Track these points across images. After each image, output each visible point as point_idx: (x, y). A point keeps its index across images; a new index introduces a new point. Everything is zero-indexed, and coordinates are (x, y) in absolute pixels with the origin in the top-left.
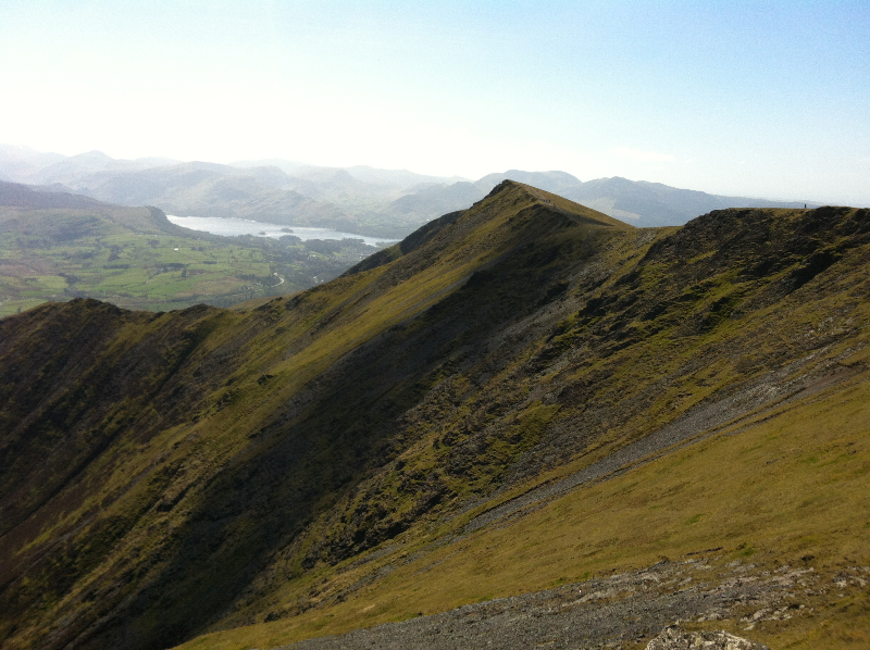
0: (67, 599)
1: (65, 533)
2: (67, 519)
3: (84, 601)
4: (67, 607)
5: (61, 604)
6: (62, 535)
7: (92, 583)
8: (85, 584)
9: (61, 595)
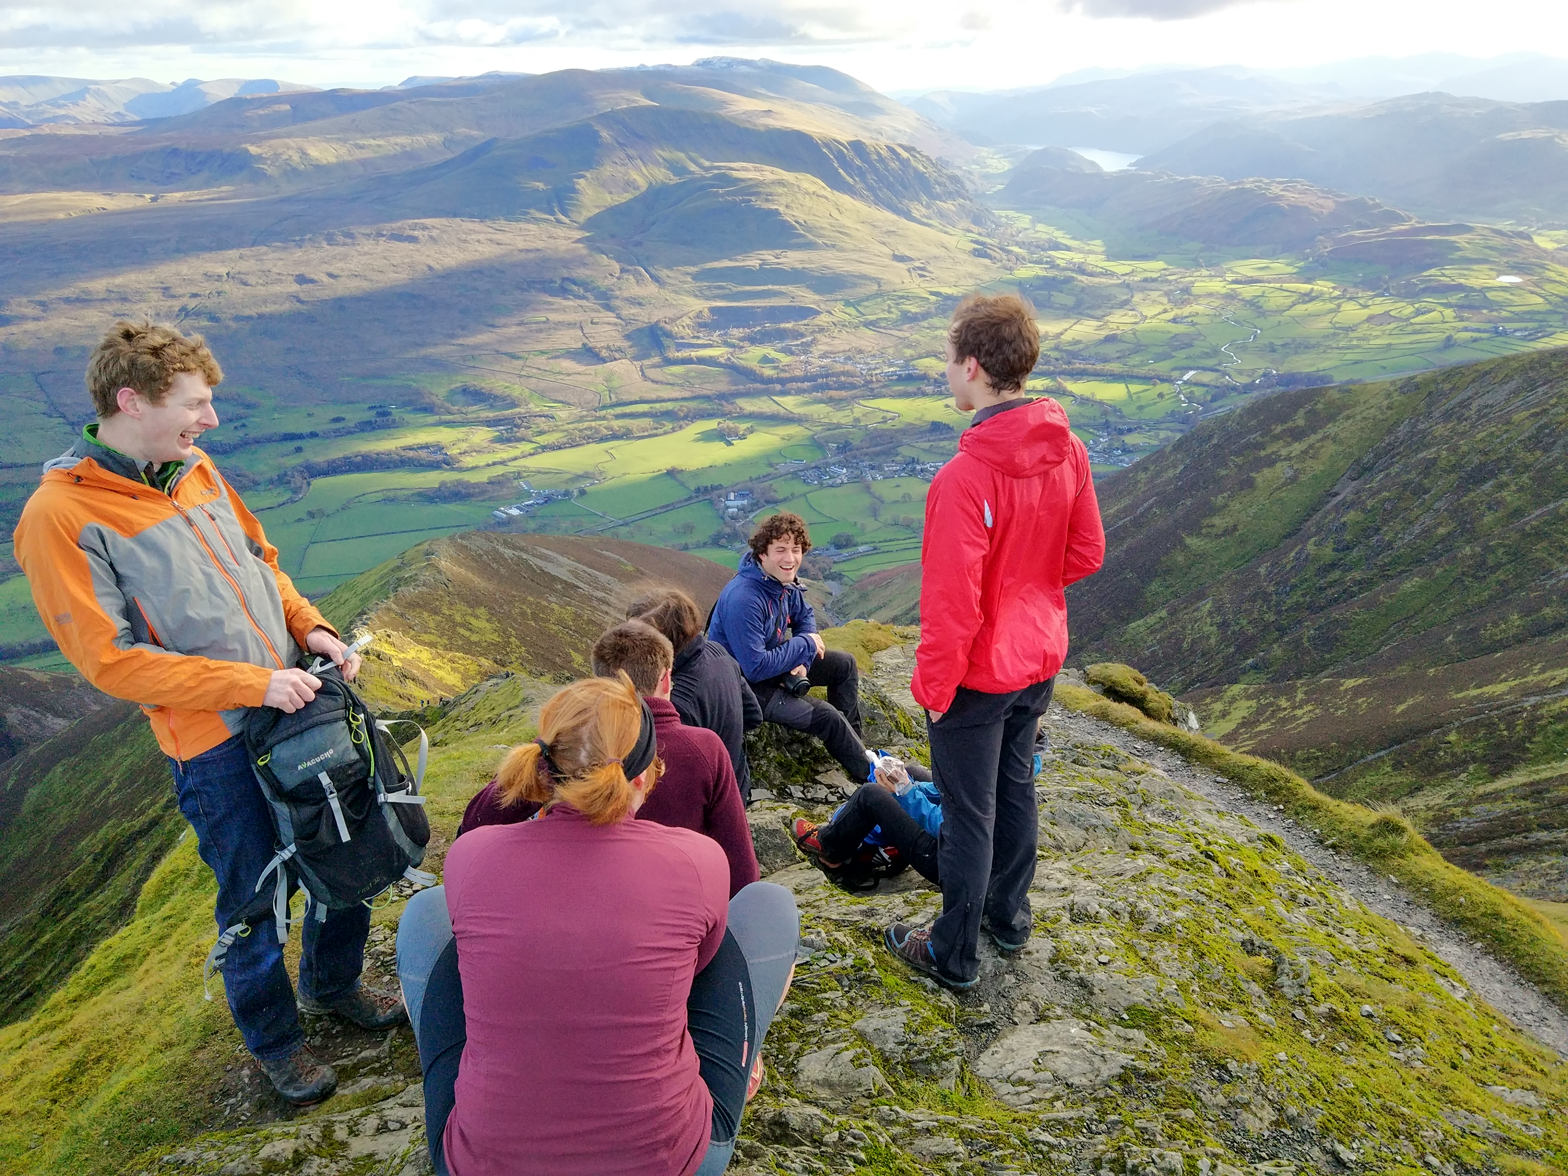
0: (1501, 783)
1: (1534, 694)
2: (1541, 677)
3: (1524, 798)
4: (1496, 796)
5: (1490, 787)
6: (1528, 695)
7: (1547, 780)
8: (1537, 777)
9: (1494, 775)
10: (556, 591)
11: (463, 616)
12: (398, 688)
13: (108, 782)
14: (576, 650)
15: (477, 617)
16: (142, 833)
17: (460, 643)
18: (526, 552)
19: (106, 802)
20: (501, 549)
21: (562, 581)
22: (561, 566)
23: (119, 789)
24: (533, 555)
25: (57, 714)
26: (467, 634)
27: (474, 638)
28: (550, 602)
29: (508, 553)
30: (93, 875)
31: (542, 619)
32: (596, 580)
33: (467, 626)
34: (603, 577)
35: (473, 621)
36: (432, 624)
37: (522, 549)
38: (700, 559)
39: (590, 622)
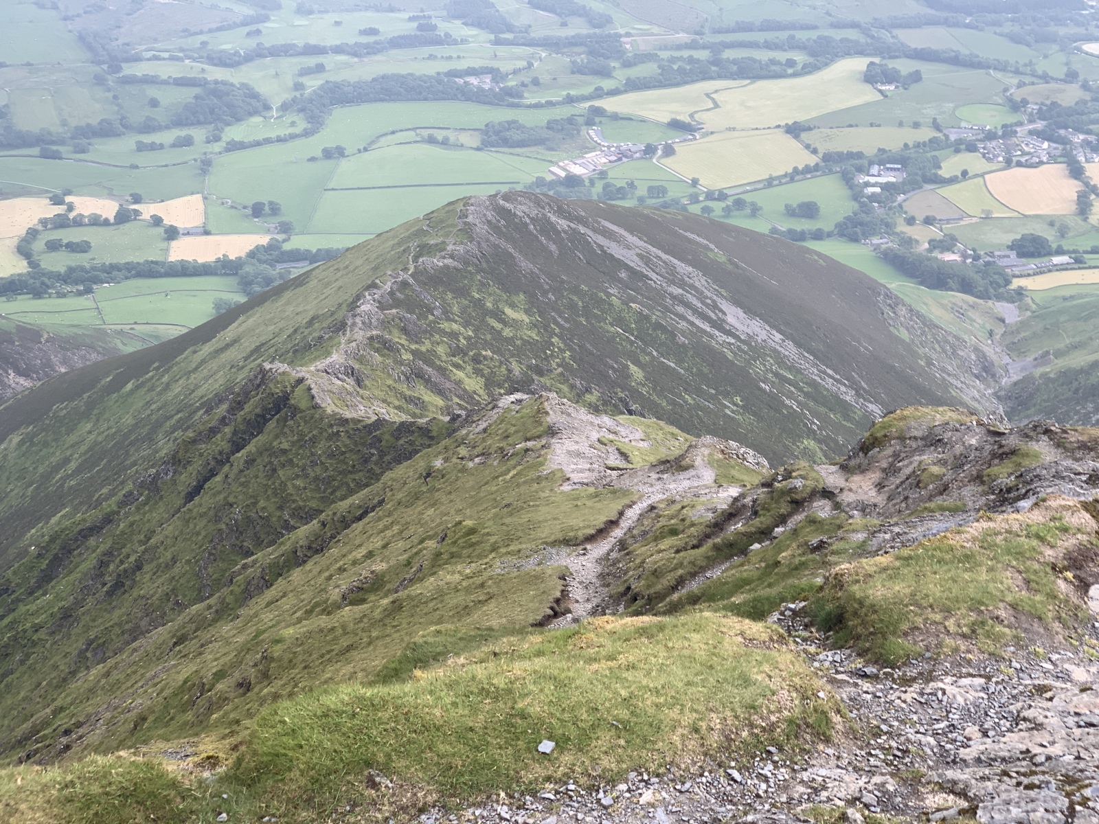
10: (620, 280)
11: (495, 302)
12: (403, 388)
13: (67, 461)
14: (637, 363)
15: (513, 306)
16: (94, 530)
17: (489, 337)
18: (586, 225)
19: (62, 486)
20: (553, 219)
21: (627, 267)
22: (628, 247)
23: (78, 471)
24: (595, 230)
25: (20, 373)
26: (498, 326)
27: (507, 332)
28: (609, 295)
29: (562, 224)
30: (36, 573)
31: (595, 316)
32: (672, 270)
33: (498, 315)
34: (683, 268)
35: (508, 311)
36: (455, 309)
37: (580, 220)
38: (820, 255)
39: (658, 326)
